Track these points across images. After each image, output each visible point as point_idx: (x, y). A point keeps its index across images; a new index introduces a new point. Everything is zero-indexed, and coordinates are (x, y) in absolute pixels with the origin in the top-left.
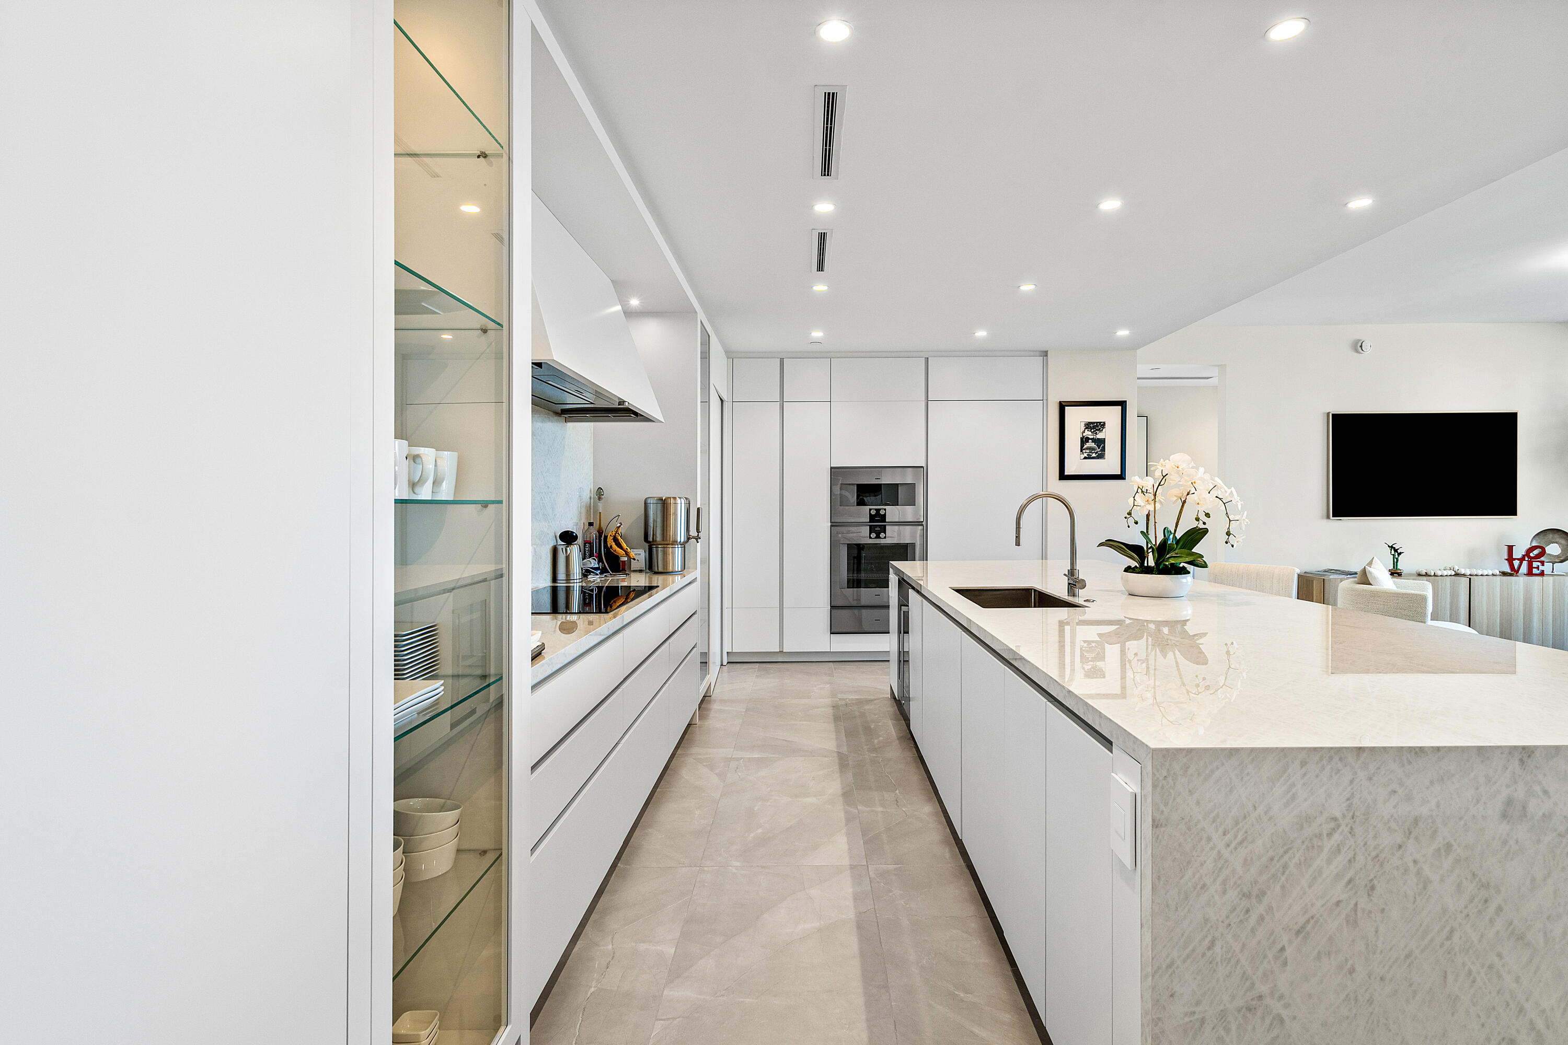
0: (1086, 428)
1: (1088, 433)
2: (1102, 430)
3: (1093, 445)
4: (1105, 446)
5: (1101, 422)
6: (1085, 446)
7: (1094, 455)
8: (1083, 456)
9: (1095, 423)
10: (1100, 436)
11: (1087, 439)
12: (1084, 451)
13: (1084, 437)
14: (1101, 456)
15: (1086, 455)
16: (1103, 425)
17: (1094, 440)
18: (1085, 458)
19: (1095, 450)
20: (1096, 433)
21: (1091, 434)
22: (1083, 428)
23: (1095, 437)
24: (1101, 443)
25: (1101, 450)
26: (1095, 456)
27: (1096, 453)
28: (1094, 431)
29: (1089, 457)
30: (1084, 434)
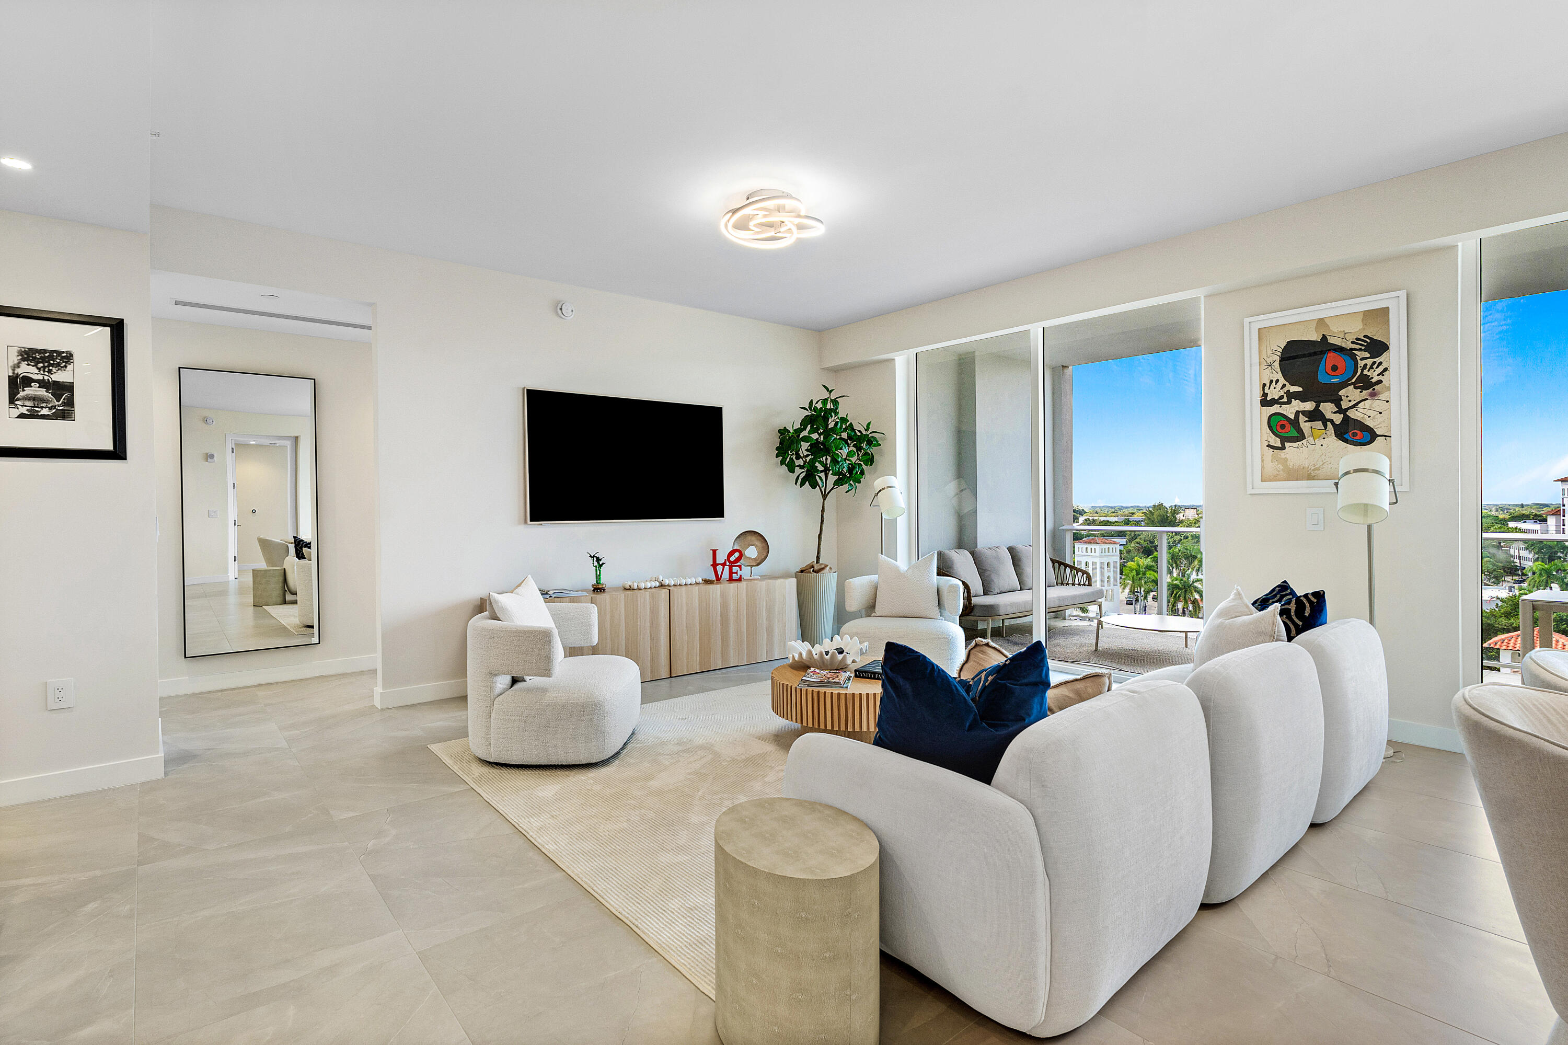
0: (23, 360)
1: (26, 369)
2: (66, 367)
3: (42, 392)
4: (73, 395)
5: (63, 352)
6: (21, 394)
7: (45, 412)
8: (16, 412)
9: (45, 351)
10: (59, 376)
11: (27, 381)
12: (17, 402)
13: (18, 375)
14: (65, 414)
15: (24, 410)
16: (67, 358)
17: (43, 384)
18: (22, 416)
19: (47, 401)
20: (50, 371)
21: (37, 371)
22: (15, 359)
23: (46, 378)
24: (64, 391)
25: (64, 404)
26: (50, 413)
27: (50, 408)
28: (44, 367)
29: (33, 415)
30: (19, 371)
